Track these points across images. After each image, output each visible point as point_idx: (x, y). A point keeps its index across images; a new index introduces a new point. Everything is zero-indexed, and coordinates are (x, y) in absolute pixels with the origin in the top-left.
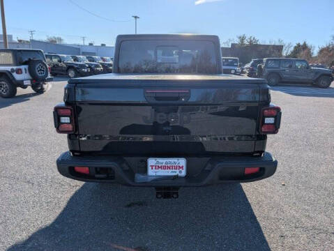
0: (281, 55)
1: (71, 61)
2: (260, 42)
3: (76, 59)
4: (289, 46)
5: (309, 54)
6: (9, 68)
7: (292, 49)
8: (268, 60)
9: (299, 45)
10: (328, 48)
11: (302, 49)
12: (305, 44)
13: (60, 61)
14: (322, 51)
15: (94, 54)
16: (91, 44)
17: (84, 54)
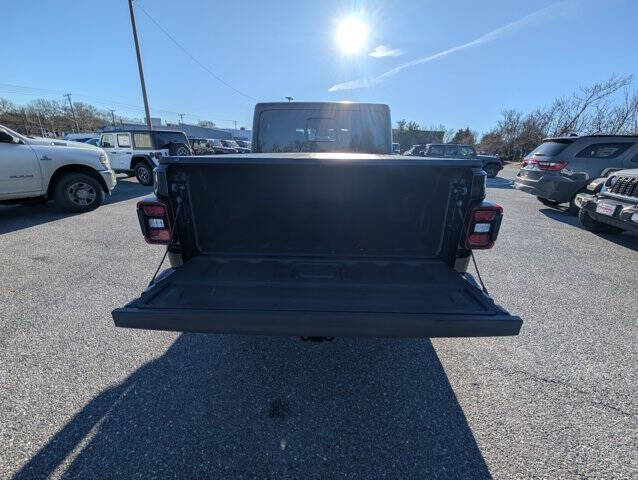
0: (442, 142)
1: (220, 146)
2: (421, 128)
3: (225, 144)
4: (451, 133)
5: (472, 141)
6: (147, 152)
7: (454, 135)
8: (431, 147)
9: (461, 131)
10: (493, 134)
11: (464, 135)
12: (468, 130)
13: (208, 146)
14: (486, 138)
15: (246, 139)
16: (243, 129)
17: (235, 139)
